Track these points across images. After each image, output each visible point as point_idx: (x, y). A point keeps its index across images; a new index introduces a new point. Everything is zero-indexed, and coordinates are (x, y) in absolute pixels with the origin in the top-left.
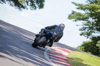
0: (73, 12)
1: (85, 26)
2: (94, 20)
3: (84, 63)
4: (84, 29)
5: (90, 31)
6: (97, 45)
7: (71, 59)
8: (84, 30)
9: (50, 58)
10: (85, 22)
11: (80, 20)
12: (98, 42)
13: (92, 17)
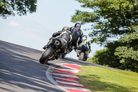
0: (78, 13)
1: (95, 30)
2: (107, 20)
3: (102, 80)
4: (95, 33)
5: (103, 35)
6: (116, 54)
7: (84, 77)
8: (95, 35)
9: (55, 79)
10: (95, 24)
11: (88, 22)
12: (117, 49)
13: (104, 15)
